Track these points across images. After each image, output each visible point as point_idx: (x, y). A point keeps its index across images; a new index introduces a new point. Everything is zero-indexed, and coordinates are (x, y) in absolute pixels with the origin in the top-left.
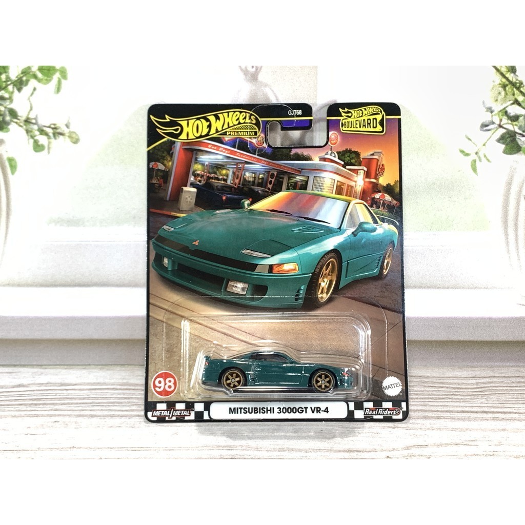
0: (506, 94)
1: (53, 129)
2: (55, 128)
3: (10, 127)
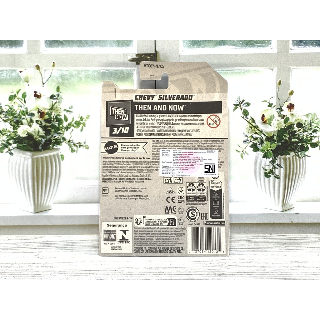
0: (252, 130)
1: (79, 144)
2: (80, 144)
3: (62, 143)
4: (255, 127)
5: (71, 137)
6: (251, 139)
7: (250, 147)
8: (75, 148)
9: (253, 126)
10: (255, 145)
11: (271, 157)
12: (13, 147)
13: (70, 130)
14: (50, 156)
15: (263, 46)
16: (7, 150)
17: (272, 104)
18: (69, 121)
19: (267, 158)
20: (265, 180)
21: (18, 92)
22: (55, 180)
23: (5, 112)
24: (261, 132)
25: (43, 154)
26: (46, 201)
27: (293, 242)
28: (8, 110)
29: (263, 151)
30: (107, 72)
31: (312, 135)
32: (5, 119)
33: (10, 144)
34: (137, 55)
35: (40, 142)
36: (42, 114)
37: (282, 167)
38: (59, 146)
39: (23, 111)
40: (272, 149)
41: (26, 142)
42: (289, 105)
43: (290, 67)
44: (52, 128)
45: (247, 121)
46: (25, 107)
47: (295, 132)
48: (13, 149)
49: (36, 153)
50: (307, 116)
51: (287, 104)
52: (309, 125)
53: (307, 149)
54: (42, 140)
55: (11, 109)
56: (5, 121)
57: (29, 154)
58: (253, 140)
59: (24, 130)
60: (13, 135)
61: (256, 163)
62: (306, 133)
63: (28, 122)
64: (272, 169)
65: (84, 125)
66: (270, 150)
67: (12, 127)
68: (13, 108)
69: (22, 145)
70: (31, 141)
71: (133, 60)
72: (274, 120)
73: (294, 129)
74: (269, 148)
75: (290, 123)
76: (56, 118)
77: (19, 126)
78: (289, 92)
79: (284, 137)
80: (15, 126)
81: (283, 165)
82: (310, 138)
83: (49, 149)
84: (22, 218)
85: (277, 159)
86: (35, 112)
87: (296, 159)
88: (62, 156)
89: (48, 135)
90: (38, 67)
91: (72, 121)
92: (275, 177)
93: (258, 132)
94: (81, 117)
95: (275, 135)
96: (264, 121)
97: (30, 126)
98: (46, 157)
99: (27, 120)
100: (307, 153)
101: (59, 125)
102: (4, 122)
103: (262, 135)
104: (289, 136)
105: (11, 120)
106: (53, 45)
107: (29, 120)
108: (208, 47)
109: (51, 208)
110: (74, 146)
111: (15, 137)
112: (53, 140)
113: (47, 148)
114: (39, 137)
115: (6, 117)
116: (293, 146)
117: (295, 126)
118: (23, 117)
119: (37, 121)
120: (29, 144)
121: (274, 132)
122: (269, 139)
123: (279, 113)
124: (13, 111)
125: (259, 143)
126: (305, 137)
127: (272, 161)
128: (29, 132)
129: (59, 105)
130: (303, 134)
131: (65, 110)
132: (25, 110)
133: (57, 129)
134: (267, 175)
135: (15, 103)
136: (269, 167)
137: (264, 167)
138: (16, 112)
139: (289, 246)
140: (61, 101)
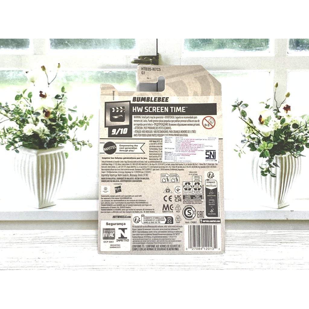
4: (252, 127)
5: (75, 136)
6: (248, 139)
7: (248, 146)
8: (78, 146)
9: (251, 127)
10: (253, 145)
11: (268, 156)
12: (19, 145)
13: (74, 129)
14: (55, 154)
15: (261, 50)
16: (14, 148)
17: (269, 105)
18: (74, 120)
19: (264, 158)
20: (261, 179)
21: (24, 92)
22: (59, 177)
23: (12, 111)
24: (259, 132)
25: (48, 152)
26: (51, 197)
27: (288, 239)
28: (14, 109)
29: (260, 150)
30: (111, 73)
31: (307, 136)
32: (11, 118)
33: (16, 142)
34: (139, 57)
35: (45, 140)
36: (47, 113)
37: (278, 166)
38: (63, 145)
39: (29, 110)
40: (269, 148)
41: (31, 140)
42: (285, 107)
43: (287, 70)
44: (57, 127)
45: (245, 121)
46: (31, 107)
47: (291, 132)
48: (19, 146)
49: (41, 151)
50: (303, 117)
51: (284, 105)
52: (305, 126)
53: (302, 149)
54: (47, 138)
55: (18, 108)
56: (12, 120)
57: (34, 152)
58: (250, 140)
59: (30, 129)
60: (19, 133)
61: (253, 162)
62: (301, 134)
63: (33, 121)
64: (269, 168)
65: (88, 124)
66: (266, 149)
67: (18, 126)
68: (20, 108)
69: (27, 143)
70: (36, 139)
71: (136, 62)
72: (271, 121)
73: (290, 130)
74: (265, 148)
75: (286, 124)
76: (61, 117)
77: (25, 124)
78: (286, 94)
79: (280, 137)
80: (21, 125)
81: (279, 164)
82: (305, 138)
83: (54, 147)
84: (27, 213)
85: (273, 159)
86: (41, 112)
87: (292, 158)
88: (66, 153)
89: (53, 133)
90: (43, 68)
91: (76, 120)
92: (271, 175)
93: (255, 132)
94: (85, 117)
95: (272, 135)
96: (262, 121)
97: (36, 125)
98: (51, 155)
99: (33, 119)
100: (302, 153)
101: (63, 124)
102: (10, 121)
103: (259, 135)
104: (285, 136)
105: (17, 118)
106: (59, 47)
107: (34, 119)
108: (207, 50)
109: (54, 204)
110: (78, 144)
111: (21, 136)
112: (58, 138)
113: (52, 146)
114: (44, 136)
115: (12, 116)
116: (289, 146)
117: (291, 127)
118: (29, 116)
119: (42, 120)
120: (34, 142)
121: (271, 132)
122: (266, 139)
123: (276, 114)
124: (19, 110)
125: (256, 143)
126: (300, 138)
127: (268, 160)
128: (34, 130)
129: (64, 105)
130: (299, 135)
131: (70, 110)
132: (31, 109)
133: (62, 128)
134: (263, 174)
135: (21, 102)
136: (266, 166)
137: (261, 166)
138: (22, 111)
139: (284, 243)
140: (66, 101)
